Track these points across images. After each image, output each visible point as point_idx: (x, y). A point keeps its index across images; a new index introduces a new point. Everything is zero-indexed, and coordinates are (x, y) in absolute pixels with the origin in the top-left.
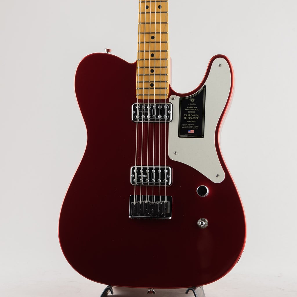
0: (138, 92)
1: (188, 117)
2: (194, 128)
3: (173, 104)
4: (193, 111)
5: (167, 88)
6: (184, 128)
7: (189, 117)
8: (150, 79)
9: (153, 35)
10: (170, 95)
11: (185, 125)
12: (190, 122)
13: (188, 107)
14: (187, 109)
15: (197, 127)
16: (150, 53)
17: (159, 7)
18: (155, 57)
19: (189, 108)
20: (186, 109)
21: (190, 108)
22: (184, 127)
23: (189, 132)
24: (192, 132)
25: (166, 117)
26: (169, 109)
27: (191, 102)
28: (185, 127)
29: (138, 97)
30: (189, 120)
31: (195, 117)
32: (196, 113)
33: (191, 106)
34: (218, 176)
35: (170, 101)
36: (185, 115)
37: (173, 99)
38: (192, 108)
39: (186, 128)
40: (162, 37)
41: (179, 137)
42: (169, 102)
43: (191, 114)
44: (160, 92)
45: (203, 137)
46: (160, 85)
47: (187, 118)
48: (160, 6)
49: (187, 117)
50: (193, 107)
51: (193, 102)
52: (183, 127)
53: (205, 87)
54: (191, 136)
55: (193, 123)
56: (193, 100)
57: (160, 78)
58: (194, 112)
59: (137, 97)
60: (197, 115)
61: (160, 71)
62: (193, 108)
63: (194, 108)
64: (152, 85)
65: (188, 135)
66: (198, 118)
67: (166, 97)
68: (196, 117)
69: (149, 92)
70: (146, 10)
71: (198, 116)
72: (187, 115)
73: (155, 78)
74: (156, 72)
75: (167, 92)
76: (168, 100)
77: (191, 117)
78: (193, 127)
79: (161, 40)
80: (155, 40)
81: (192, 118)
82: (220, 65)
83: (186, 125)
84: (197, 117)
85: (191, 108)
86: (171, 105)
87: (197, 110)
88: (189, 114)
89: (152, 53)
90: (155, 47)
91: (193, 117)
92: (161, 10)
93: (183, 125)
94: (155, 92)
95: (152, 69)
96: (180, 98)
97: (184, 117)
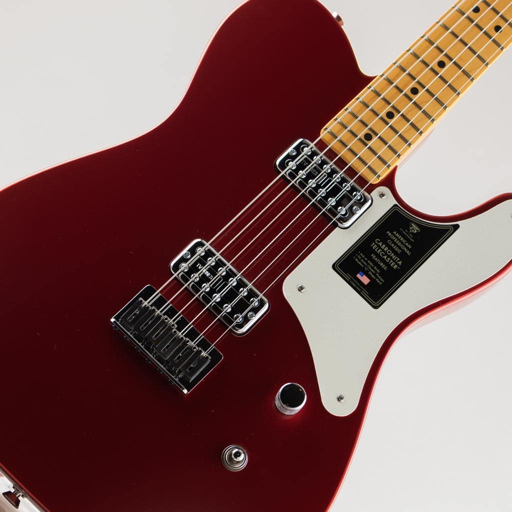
0: (332, 125)
1: (380, 248)
2: (373, 277)
3: (373, 203)
4: (400, 248)
5: (389, 166)
6: (356, 260)
7: (383, 250)
8: (374, 123)
9: (446, 60)
10: (382, 184)
11: (362, 258)
12: (376, 259)
13: (395, 233)
14: (390, 234)
15: (380, 280)
16: (413, 84)
17: (497, 28)
18: (416, 98)
19: (395, 236)
20: (388, 232)
21: (397, 238)
22: (358, 259)
23: (359, 276)
24: (365, 280)
25: (342, 211)
26: (360, 206)
27: (409, 230)
28: (359, 260)
29: (323, 134)
30: (378, 256)
31: (393, 260)
32: (402, 256)
33: (403, 236)
34: (340, 398)
35: (375, 193)
36: (377, 241)
37: (382, 195)
38: (400, 241)
39: (359, 263)
40: (458, 77)
41: (334, 267)
42: (369, 193)
43: (390, 248)
44: (372, 161)
45: (376, 307)
46: (383, 151)
47: (378, 250)
48: (501, 28)
49: (379, 247)
50: (404, 241)
51: (413, 233)
52: (357, 257)
53: (457, 227)
54: (357, 285)
55: (379, 267)
56: (415, 229)
57: (393, 140)
58: (399, 251)
59: (323, 132)
60: (399, 261)
61: (404, 128)
62: (402, 243)
63: (406, 246)
64: (368, 137)
65: (351, 280)
66: (395, 267)
67: (373, 180)
68: (394, 261)
69: (353, 143)
70: (469, 12)
71: (400, 263)
72: (380, 244)
73: (384, 131)
74: (396, 122)
75: (384, 173)
76: (372, 188)
77: (386, 253)
78: (374, 274)
79: (453, 81)
80: (442, 72)
81: (385, 257)
83: (365, 259)
84: (396, 263)
85: (399, 240)
86: (370, 202)
87: (408, 252)
88: (387, 245)
89: (418, 87)
90: (432, 82)
91: (389, 256)
92: (495, 35)
93: (359, 254)
94: (363, 152)
95: (394, 112)
96: (395, 205)
97: (374, 244)
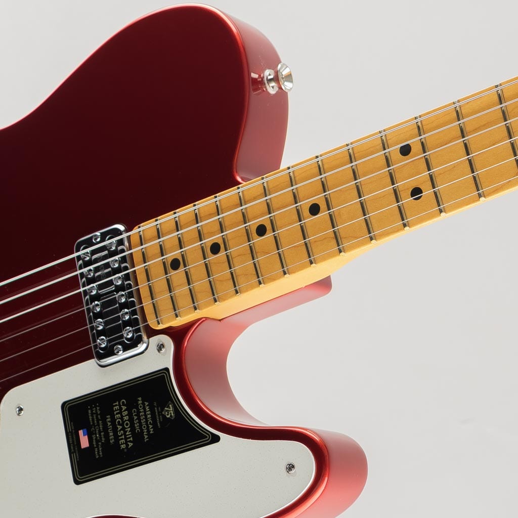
0: (147, 227)
1: (120, 413)
2: (94, 443)
3: (146, 352)
4: (141, 425)
5: (179, 316)
6: (90, 412)
7: (122, 418)
9: (323, 206)
11: (96, 413)
12: (109, 424)
13: (147, 404)
14: (140, 402)
15: (98, 452)
16: (265, 219)
17: (416, 191)
18: (256, 240)
19: (144, 408)
20: (140, 399)
21: (145, 411)
22: (92, 411)
23: (81, 432)
24: (84, 442)
25: (102, 342)
26: (126, 348)
27: (163, 410)
28: (92, 414)
29: (134, 232)
30: (113, 421)
31: (125, 436)
32: (137, 437)
33: (153, 413)
36: (123, 402)
37: (160, 347)
38: (146, 418)
39: (90, 417)
40: (324, 237)
41: (63, 406)
43: (131, 420)
44: (163, 298)
45: (77, 482)
46: (181, 291)
47: (117, 414)
48: (422, 193)
49: (121, 411)
50: (150, 421)
51: (164, 416)
52: (91, 409)
54: (73, 443)
55: (107, 436)
56: (170, 412)
57: (200, 284)
58: (138, 429)
60: (130, 441)
62: (147, 421)
63: (148, 427)
64: (175, 264)
65: (72, 432)
66: (123, 446)
67: (152, 323)
68: (126, 439)
69: (155, 262)
70: (394, 150)
71: (131, 445)
72: (124, 408)
73: (195, 265)
74: (215, 261)
76: (152, 333)
77: (123, 422)
78: (97, 441)
79: (314, 240)
80: (309, 220)
81: (120, 427)
83: (99, 416)
84: (126, 443)
85: (146, 415)
86: (145, 346)
87: (146, 437)
88: (130, 414)
89: (269, 227)
91: (124, 429)
92: (407, 200)
93: (96, 407)
94: (159, 282)
95: (222, 246)
96: (167, 369)
97: (117, 403)
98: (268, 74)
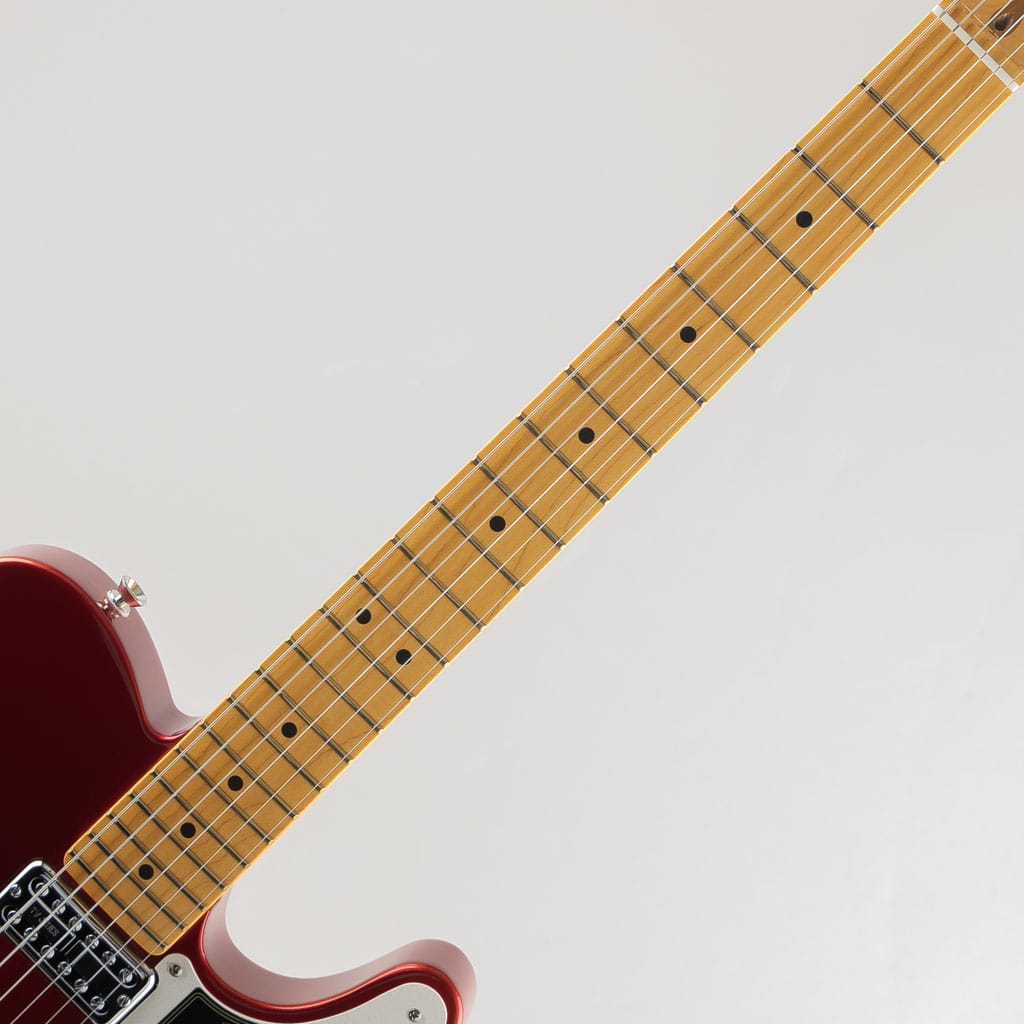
0: (82, 846)
3: (159, 985)
5: (182, 927)
8: (158, 845)
9: (298, 722)
10: (176, 949)
16: (234, 770)
17: (403, 656)
18: (238, 797)
25: (99, 1003)
26: (131, 994)
29: (69, 864)
35: (161, 967)
37: (174, 970)
40: (320, 756)
42: (152, 967)
44: (153, 917)
46: (172, 898)
48: (410, 655)
57: (192, 878)
59: (68, 860)
61: (213, 855)
64: (146, 872)
67: (154, 950)
69: (120, 883)
70: (351, 623)
73: (175, 862)
74: (197, 845)
75: (175, 936)
76: (154, 961)
79: (310, 764)
80: (290, 745)
82: (414, 1014)
86: (152, 979)
89: (243, 776)
90: (270, 769)
92: (398, 671)
94: (136, 901)
95: (195, 824)
96: (198, 990)
98: (113, 596)
